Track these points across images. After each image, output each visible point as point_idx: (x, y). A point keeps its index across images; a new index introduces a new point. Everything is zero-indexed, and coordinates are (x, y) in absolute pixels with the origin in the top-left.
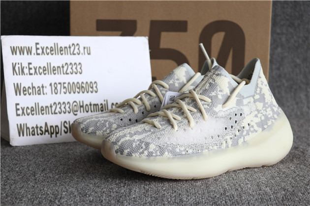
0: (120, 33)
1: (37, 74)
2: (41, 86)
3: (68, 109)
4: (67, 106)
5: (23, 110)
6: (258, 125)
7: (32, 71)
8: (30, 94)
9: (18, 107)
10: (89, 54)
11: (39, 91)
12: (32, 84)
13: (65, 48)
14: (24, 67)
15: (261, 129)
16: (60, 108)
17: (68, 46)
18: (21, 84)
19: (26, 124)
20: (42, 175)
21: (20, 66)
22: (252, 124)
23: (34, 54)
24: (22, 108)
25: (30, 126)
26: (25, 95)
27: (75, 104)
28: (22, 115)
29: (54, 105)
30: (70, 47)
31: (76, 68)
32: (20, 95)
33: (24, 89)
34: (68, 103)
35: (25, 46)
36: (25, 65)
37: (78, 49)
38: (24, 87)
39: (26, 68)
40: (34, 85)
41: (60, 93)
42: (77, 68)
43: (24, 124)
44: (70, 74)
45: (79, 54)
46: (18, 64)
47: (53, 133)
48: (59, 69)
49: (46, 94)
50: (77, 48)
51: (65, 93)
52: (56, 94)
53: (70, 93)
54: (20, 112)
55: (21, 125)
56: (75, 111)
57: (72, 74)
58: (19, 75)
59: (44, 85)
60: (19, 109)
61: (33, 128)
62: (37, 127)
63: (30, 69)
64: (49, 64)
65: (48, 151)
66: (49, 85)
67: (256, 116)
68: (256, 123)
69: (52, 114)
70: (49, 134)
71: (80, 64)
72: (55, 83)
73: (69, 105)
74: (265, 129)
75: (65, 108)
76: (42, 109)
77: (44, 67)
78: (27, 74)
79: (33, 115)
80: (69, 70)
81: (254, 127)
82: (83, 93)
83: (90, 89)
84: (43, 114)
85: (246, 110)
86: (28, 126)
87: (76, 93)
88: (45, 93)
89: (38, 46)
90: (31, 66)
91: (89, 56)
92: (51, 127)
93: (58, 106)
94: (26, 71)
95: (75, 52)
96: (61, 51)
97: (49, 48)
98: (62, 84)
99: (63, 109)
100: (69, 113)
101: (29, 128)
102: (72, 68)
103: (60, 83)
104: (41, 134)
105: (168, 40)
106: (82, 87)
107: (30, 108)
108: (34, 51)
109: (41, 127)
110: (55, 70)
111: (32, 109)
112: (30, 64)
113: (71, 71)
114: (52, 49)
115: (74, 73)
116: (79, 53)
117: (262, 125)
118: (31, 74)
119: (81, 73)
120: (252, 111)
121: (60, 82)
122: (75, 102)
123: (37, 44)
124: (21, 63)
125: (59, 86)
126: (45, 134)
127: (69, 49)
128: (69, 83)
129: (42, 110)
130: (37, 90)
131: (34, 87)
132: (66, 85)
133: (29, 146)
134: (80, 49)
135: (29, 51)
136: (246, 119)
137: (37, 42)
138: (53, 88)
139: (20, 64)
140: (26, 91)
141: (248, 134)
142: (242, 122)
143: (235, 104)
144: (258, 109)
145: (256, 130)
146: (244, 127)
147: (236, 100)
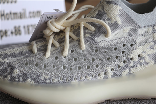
15: (153, 62)
22: (143, 55)
67: (152, 47)
68: (150, 55)
81: (145, 59)
85: (139, 39)
136: (137, 50)
141: (136, 65)
142: (131, 53)
143: (126, 34)
144: (155, 40)
145: (147, 62)
146: (131, 59)
147: (129, 29)
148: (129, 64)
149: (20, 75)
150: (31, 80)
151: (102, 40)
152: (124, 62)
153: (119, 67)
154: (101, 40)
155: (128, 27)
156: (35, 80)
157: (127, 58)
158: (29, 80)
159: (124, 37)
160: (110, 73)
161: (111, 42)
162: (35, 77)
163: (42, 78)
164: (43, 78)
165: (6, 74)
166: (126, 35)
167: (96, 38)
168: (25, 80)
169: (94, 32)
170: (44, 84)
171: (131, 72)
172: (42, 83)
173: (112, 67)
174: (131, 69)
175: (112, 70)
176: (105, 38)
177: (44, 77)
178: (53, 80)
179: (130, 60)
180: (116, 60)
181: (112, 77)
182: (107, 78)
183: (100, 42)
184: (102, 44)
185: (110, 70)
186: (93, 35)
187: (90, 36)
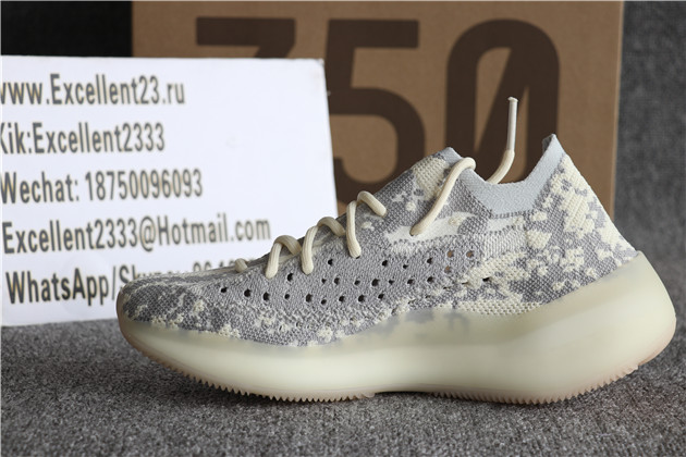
0: (255, 49)
1: (55, 151)
2: (64, 180)
3: (129, 236)
4: (128, 230)
5: (21, 238)
7: (44, 144)
8: (37, 200)
9: (9, 231)
10: (181, 101)
11: (60, 191)
12: (43, 174)
13: (123, 86)
14: (22, 134)
16: (111, 233)
17: (129, 83)
18: (15, 174)
19: (29, 273)
20: (74, 396)
21: (13, 130)
23: (48, 102)
24: (18, 233)
25: (37, 277)
26: (26, 201)
27: (147, 223)
28: (19, 251)
29: (96, 225)
30: (134, 85)
31: (149, 137)
32: (13, 201)
33: (24, 187)
34: (131, 221)
35: (25, 82)
36: (26, 127)
37: (155, 89)
38: (24, 183)
39: (29, 135)
40: (47, 178)
41: (112, 197)
42: (151, 137)
43: (23, 274)
44: (134, 150)
45: (156, 102)
46: (10, 125)
47: (94, 296)
48: (108, 138)
49: (78, 199)
50: (151, 86)
51: (123, 197)
52: (102, 198)
53: (135, 197)
54: (13, 244)
55: (15, 274)
56: (147, 242)
57: (139, 149)
58: (12, 151)
59: (72, 178)
60: (10, 237)
61: (45, 281)
62: (55, 281)
63: (37, 138)
64: (84, 127)
65: (85, 339)
66: (84, 177)
67: (521, 263)
69: (92, 247)
70: (84, 297)
71: (158, 125)
72: (99, 173)
73: (132, 227)
75: (122, 233)
76: (68, 235)
77: (72, 133)
78: (30, 151)
79: (45, 250)
80: (133, 142)
82: (167, 196)
83: (185, 188)
84: (69, 248)
86: (33, 278)
87: (151, 196)
88: (73, 196)
89: (57, 82)
90: (39, 131)
91: (181, 106)
92: (90, 279)
93: (107, 230)
94: (28, 142)
95: (147, 97)
96: (112, 94)
97: (84, 86)
98: (116, 175)
99: (118, 237)
100: (133, 245)
101: (35, 283)
102: (139, 137)
103: (110, 174)
104: (66, 298)
105: (372, 68)
106: (165, 182)
107: (38, 234)
108: (47, 93)
109: (65, 280)
110: (97, 141)
111: (44, 236)
112: (37, 125)
113: (138, 142)
114: (90, 89)
115: (144, 149)
116: (155, 98)
118: (39, 151)
119: (161, 149)
121: (110, 169)
122: (147, 218)
123: (54, 76)
124: (16, 125)
125: (108, 180)
126: (74, 297)
127: (131, 90)
128: (132, 173)
129: (66, 240)
130: (55, 189)
131: (49, 183)
132: (125, 178)
133: (37, 327)
134: (159, 89)
135: (35, 94)
136: (482, 266)
137: (55, 72)
138: (95, 186)
139: (13, 125)
140: (27, 191)
144: (530, 245)
147: (464, 218)
149: (207, 314)
150: (232, 327)
151: (400, 240)
154: (397, 240)
155: (462, 214)
156: (241, 327)
158: (228, 327)
162: (241, 319)
163: (257, 324)
164: (260, 323)
165: (173, 310)
166: (454, 232)
167: (387, 235)
168: (217, 326)
176: (408, 236)
183: (395, 243)
184: (399, 249)
186: (379, 227)
187: (373, 228)
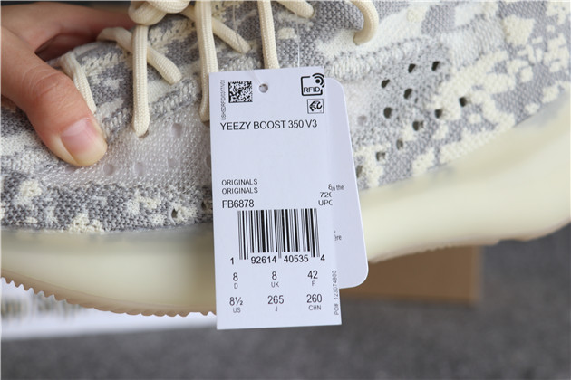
6: (503, 101)
15: (511, 118)
22: (476, 98)
67: (501, 68)
68: (497, 97)
74: (527, 116)
81: (485, 109)
85: (458, 43)
117: (519, 102)
120: (487, 49)
136: (453, 80)
141: (455, 135)
142: (436, 93)
143: (418, 27)
144: (509, 41)
145: (491, 120)
146: (438, 113)
148: (433, 131)
149: (47, 199)
150: (91, 218)
151: (342, 54)
152: (416, 126)
153: (400, 144)
154: (338, 54)
156: (105, 216)
157: (421, 112)
158: (82, 217)
159: (412, 40)
160: (375, 170)
161: (371, 59)
162: (104, 203)
163: (132, 208)
164: (137, 208)
166: (416, 32)
167: (320, 47)
168: (64, 220)
169: (311, 20)
170: (141, 230)
171: (442, 161)
172: (135, 227)
173: (380, 148)
174: (444, 149)
175: (379, 155)
176: (351, 47)
177: (141, 204)
178: (174, 213)
179: (433, 115)
180: (388, 121)
181: (381, 184)
182: (366, 188)
183: (336, 59)
184: (342, 69)
185: (374, 158)
186: (308, 34)
187: (296, 38)
